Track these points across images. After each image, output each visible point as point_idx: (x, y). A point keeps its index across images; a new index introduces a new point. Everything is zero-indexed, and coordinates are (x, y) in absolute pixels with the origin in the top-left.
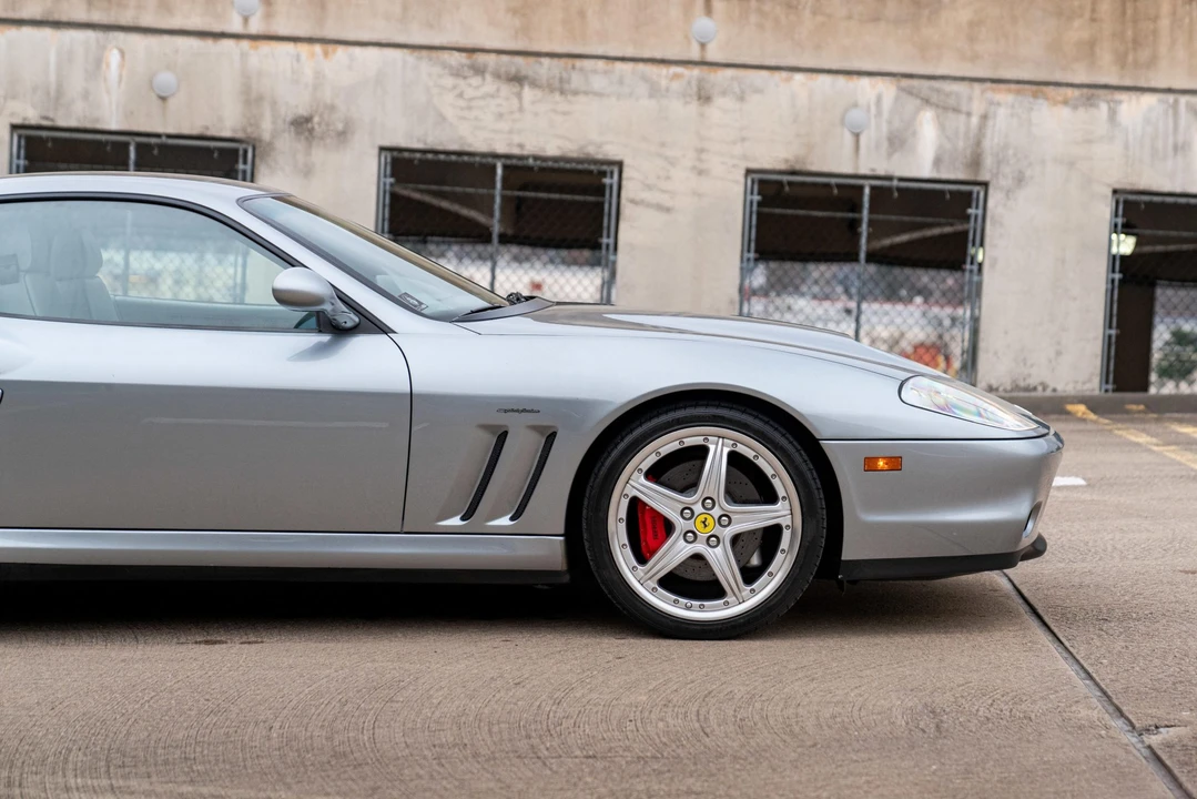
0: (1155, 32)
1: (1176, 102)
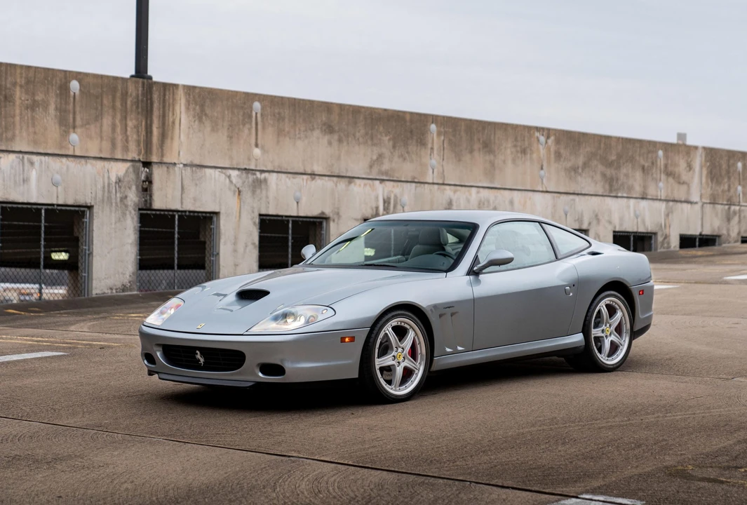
0: (14, 123)
1: (23, 157)
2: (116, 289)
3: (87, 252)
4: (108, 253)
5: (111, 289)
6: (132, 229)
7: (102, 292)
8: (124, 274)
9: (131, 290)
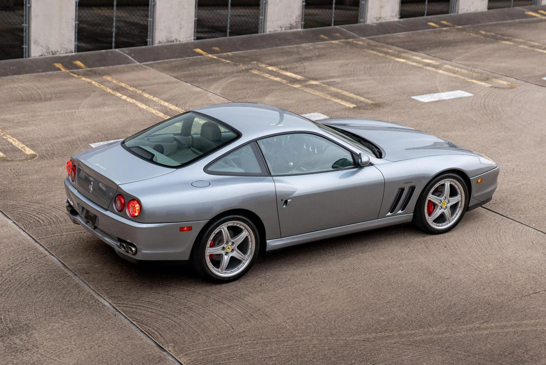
2: (285, 28)
3: (264, 1)
5: (281, 27)
7: (274, 30)
8: (292, 17)
9: (296, 28)
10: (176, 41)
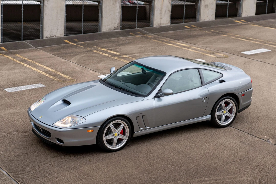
2: (112, 29)
3: (101, 16)
4: (109, 16)
5: (110, 29)
6: (119, 7)
7: (106, 30)
8: (115, 24)
9: (118, 29)
10: (55, 37)
